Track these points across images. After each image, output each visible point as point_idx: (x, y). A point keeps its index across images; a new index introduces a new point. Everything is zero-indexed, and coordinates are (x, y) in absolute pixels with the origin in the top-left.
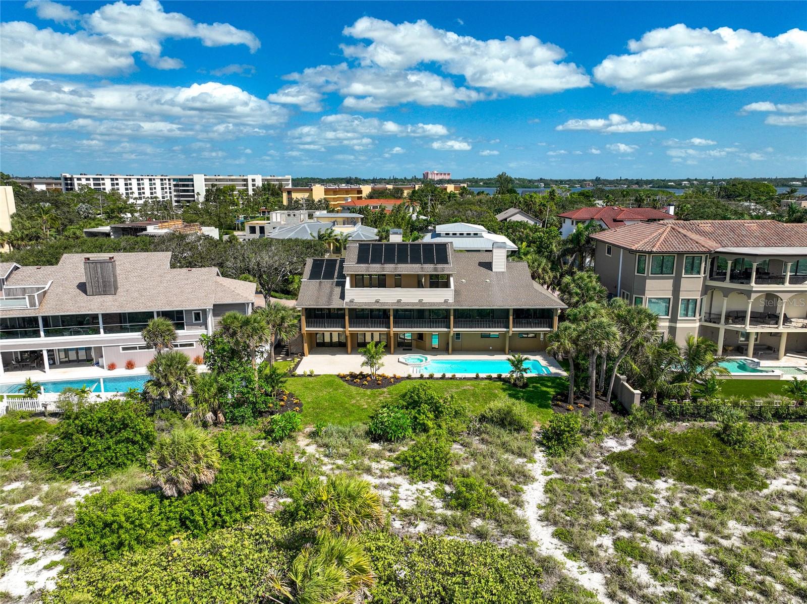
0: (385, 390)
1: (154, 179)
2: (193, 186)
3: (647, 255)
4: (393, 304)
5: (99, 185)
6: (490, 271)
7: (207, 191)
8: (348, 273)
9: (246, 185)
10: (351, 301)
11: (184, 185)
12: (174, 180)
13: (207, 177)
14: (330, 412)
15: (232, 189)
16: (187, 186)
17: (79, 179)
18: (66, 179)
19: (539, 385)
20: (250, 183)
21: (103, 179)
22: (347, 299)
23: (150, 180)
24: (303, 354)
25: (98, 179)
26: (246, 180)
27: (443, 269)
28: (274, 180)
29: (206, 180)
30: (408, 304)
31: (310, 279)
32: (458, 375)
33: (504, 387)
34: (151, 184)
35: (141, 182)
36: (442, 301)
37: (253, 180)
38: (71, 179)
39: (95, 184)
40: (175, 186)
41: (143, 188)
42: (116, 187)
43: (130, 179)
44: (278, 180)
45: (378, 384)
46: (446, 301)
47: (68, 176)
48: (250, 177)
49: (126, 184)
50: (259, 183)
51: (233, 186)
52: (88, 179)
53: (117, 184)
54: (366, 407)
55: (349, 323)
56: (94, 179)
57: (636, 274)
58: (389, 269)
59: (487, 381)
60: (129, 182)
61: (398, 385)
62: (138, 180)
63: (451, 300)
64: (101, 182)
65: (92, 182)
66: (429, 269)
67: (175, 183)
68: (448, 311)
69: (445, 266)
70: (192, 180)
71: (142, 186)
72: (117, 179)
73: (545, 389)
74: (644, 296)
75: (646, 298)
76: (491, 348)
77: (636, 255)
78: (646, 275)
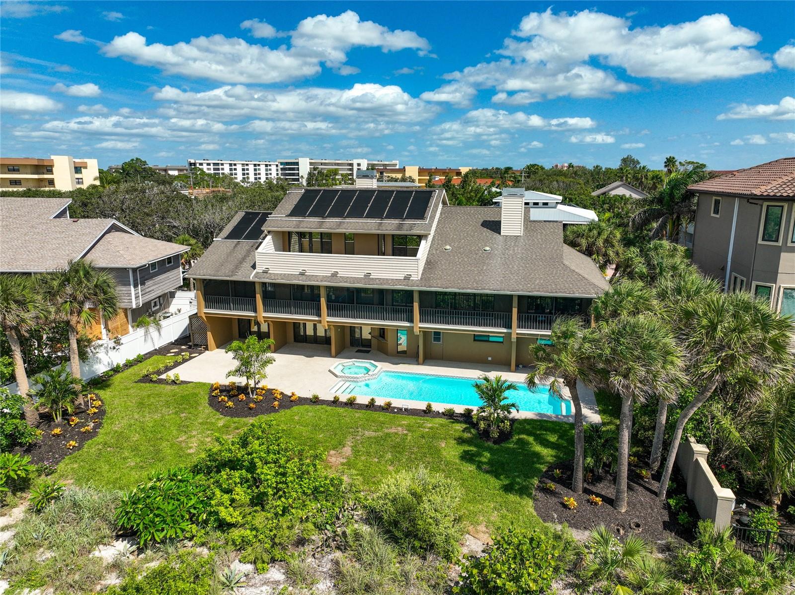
0: (250, 420)
1: (270, 165)
2: (298, 169)
3: (786, 206)
4: (325, 278)
5: (218, 169)
6: (496, 235)
7: (310, 174)
8: (270, 229)
9: (352, 170)
10: (265, 272)
11: (290, 169)
12: (282, 164)
13: (313, 161)
15: (335, 172)
16: (293, 169)
17: (201, 164)
18: (191, 164)
19: (531, 439)
20: (355, 168)
21: (222, 164)
22: (259, 269)
23: (266, 165)
24: (206, 347)
25: (218, 164)
26: (351, 165)
27: (411, 227)
28: (380, 165)
29: (311, 164)
30: (346, 279)
31: (227, 237)
32: (397, 403)
33: (467, 435)
34: (267, 170)
35: (257, 167)
36: (401, 276)
37: (359, 165)
38: (195, 164)
39: (214, 169)
40: (282, 169)
41: (259, 174)
42: (234, 172)
43: (247, 165)
44: (384, 165)
45: (250, 409)
46: (407, 278)
47: (192, 161)
48: (355, 162)
49: (243, 170)
50: (364, 167)
51: (337, 170)
52: (209, 164)
53: (235, 169)
55: (262, 305)
56: (214, 164)
57: (760, 242)
58: (331, 224)
59: (443, 421)
60: (246, 167)
61: (282, 412)
62: (255, 165)
63: (418, 277)
64: (220, 167)
65: (212, 167)
66: (389, 226)
67: (282, 167)
68: (409, 294)
69: (418, 222)
70: (297, 164)
71: (258, 172)
72: (235, 165)
73: (538, 448)
74: (775, 283)
75: (778, 287)
76: (490, 359)
77: (762, 206)
78: (780, 243)
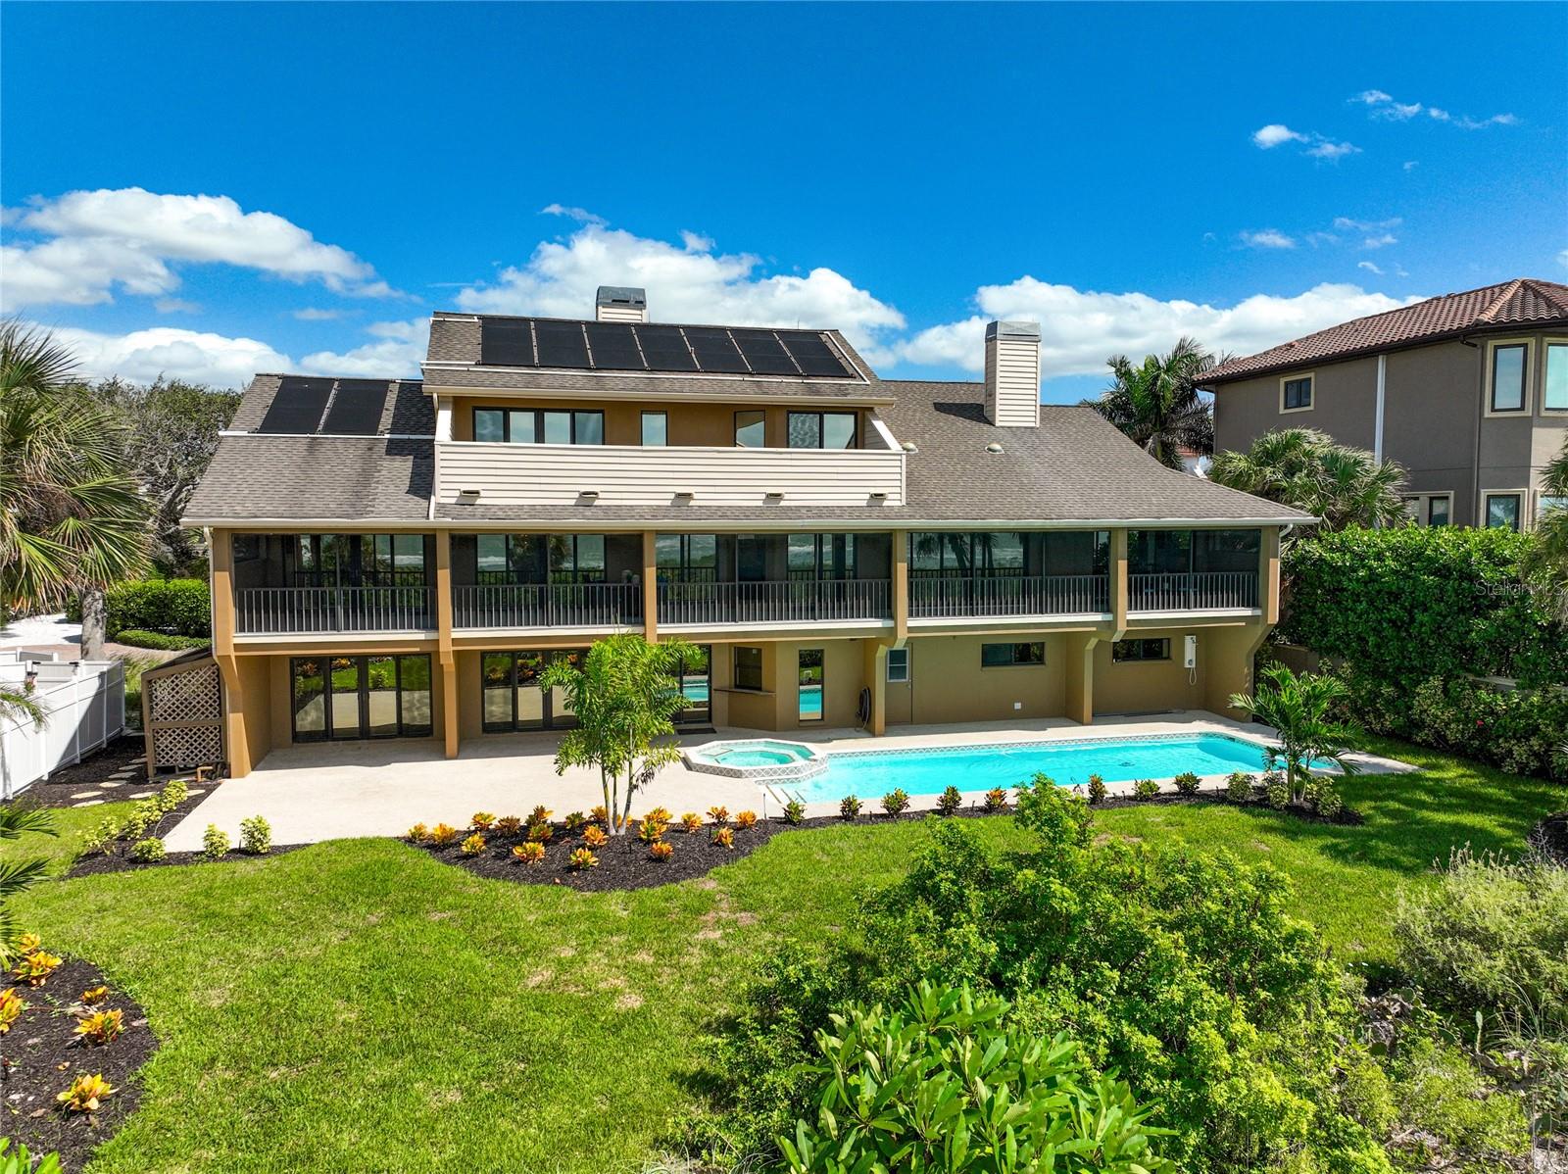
0: (709, 884)
3: (1532, 342)
4: (656, 512)
6: (986, 427)
8: (447, 390)
10: (465, 501)
14: (380, 1071)
19: (1396, 805)
22: (445, 492)
24: (221, 770)
27: (837, 391)
30: (721, 510)
31: (267, 427)
33: (1271, 821)
36: (863, 498)
45: (659, 859)
46: (875, 502)
54: (633, 1001)
55: (458, 603)
57: (1488, 414)
58: (625, 382)
59: (1148, 808)
61: (760, 855)
63: (896, 499)
69: (847, 382)
73: (1442, 817)
74: (1528, 486)
75: (1531, 493)
76: (1018, 706)
77: (1484, 348)
78: (1528, 413)
